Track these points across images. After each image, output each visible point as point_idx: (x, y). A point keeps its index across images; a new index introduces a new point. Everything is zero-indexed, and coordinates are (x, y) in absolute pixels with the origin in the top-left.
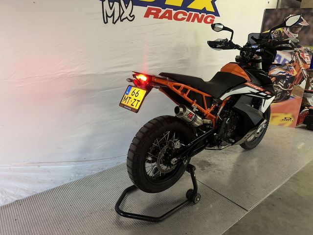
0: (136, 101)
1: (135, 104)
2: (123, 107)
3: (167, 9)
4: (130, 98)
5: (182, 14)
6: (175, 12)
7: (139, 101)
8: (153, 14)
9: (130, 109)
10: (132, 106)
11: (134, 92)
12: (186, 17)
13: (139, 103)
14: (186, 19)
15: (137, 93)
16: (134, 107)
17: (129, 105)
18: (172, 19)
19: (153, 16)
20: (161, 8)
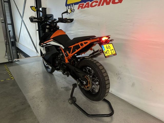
0: (112, 51)
1: (112, 52)
2: (109, 57)
3: (87, 2)
4: (108, 51)
5: (95, 3)
6: (91, 2)
7: (113, 50)
8: (81, 7)
9: (113, 55)
10: (112, 54)
11: (107, 47)
12: (98, 4)
13: (114, 50)
14: (98, 5)
15: (109, 47)
16: (113, 53)
17: (110, 54)
18: (89, 7)
19: (81, 8)
20: (84, 4)
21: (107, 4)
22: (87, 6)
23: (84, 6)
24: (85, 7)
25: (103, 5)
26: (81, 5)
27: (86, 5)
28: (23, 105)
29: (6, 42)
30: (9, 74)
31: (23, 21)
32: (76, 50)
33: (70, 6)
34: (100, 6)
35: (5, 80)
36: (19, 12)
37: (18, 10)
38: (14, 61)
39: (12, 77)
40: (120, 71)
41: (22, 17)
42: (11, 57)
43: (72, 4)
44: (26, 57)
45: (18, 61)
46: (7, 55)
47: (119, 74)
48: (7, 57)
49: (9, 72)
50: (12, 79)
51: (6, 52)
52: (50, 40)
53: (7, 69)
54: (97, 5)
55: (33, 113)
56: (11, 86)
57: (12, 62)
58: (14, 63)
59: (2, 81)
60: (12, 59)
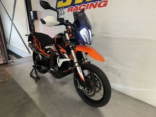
18: (78, 10)
20: (73, 7)
21: (94, 8)
25: (90, 8)
26: (71, 9)
27: (75, 8)
28: (25, 99)
29: (1, 45)
30: (7, 74)
31: (13, 23)
33: (60, 9)
34: (87, 9)
35: (4, 80)
36: (8, 15)
37: (7, 13)
38: (9, 62)
39: (10, 77)
40: (108, 64)
41: (12, 20)
42: (6, 58)
43: (62, 8)
44: (18, 58)
45: (13, 62)
46: (2, 57)
47: (107, 67)
48: (2, 59)
49: (6, 72)
50: (10, 78)
51: (1, 54)
53: (4, 70)
55: (36, 105)
56: (11, 85)
57: (7, 63)
58: (9, 64)
59: (1, 81)
60: (7, 61)
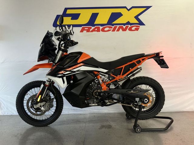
5: (108, 28)
18: (100, 31)
19: (86, 31)
22: (96, 30)
23: (91, 30)
24: (93, 30)
26: (87, 29)
32: (130, 69)
52: (78, 65)
54: (111, 30)
